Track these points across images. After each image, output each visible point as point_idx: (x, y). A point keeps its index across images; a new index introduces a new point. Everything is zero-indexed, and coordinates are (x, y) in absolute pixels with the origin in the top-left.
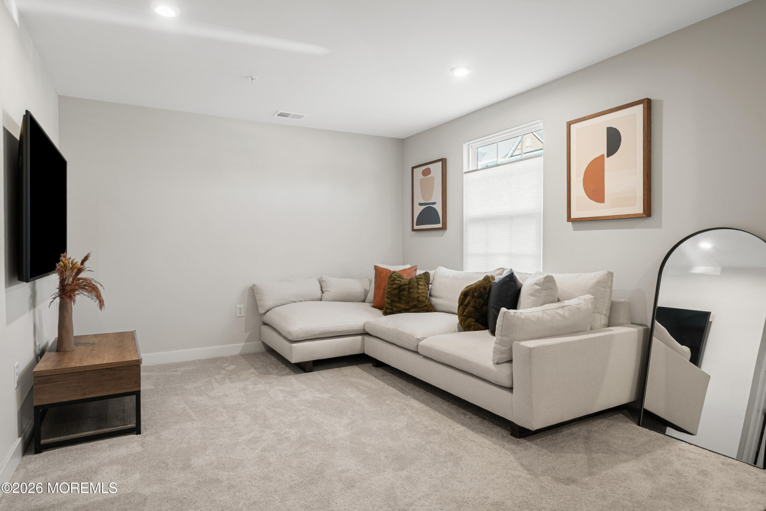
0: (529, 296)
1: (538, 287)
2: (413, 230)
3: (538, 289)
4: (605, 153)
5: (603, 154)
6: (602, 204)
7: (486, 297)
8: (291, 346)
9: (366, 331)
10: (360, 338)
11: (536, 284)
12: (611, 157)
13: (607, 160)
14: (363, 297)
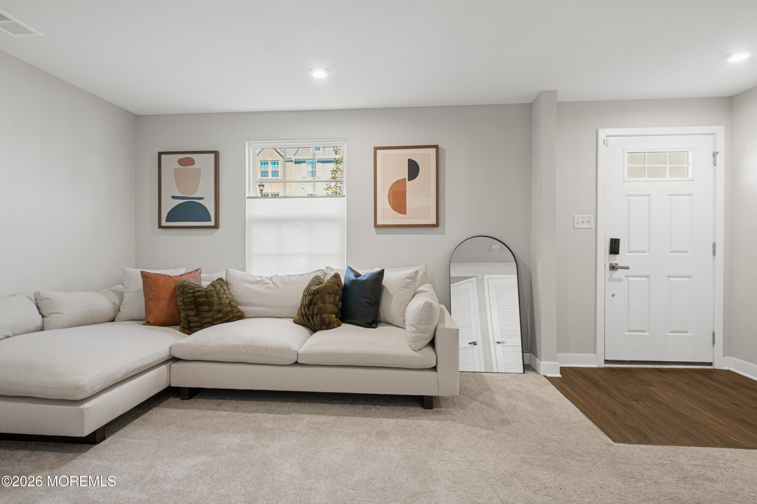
0: (402, 289)
1: (410, 280)
2: (160, 227)
3: (411, 282)
4: (406, 177)
5: (405, 178)
6: (404, 215)
7: (340, 293)
8: (81, 410)
9: (172, 356)
10: (164, 367)
11: (407, 278)
12: (411, 181)
13: (409, 184)
14: (111, 316)
